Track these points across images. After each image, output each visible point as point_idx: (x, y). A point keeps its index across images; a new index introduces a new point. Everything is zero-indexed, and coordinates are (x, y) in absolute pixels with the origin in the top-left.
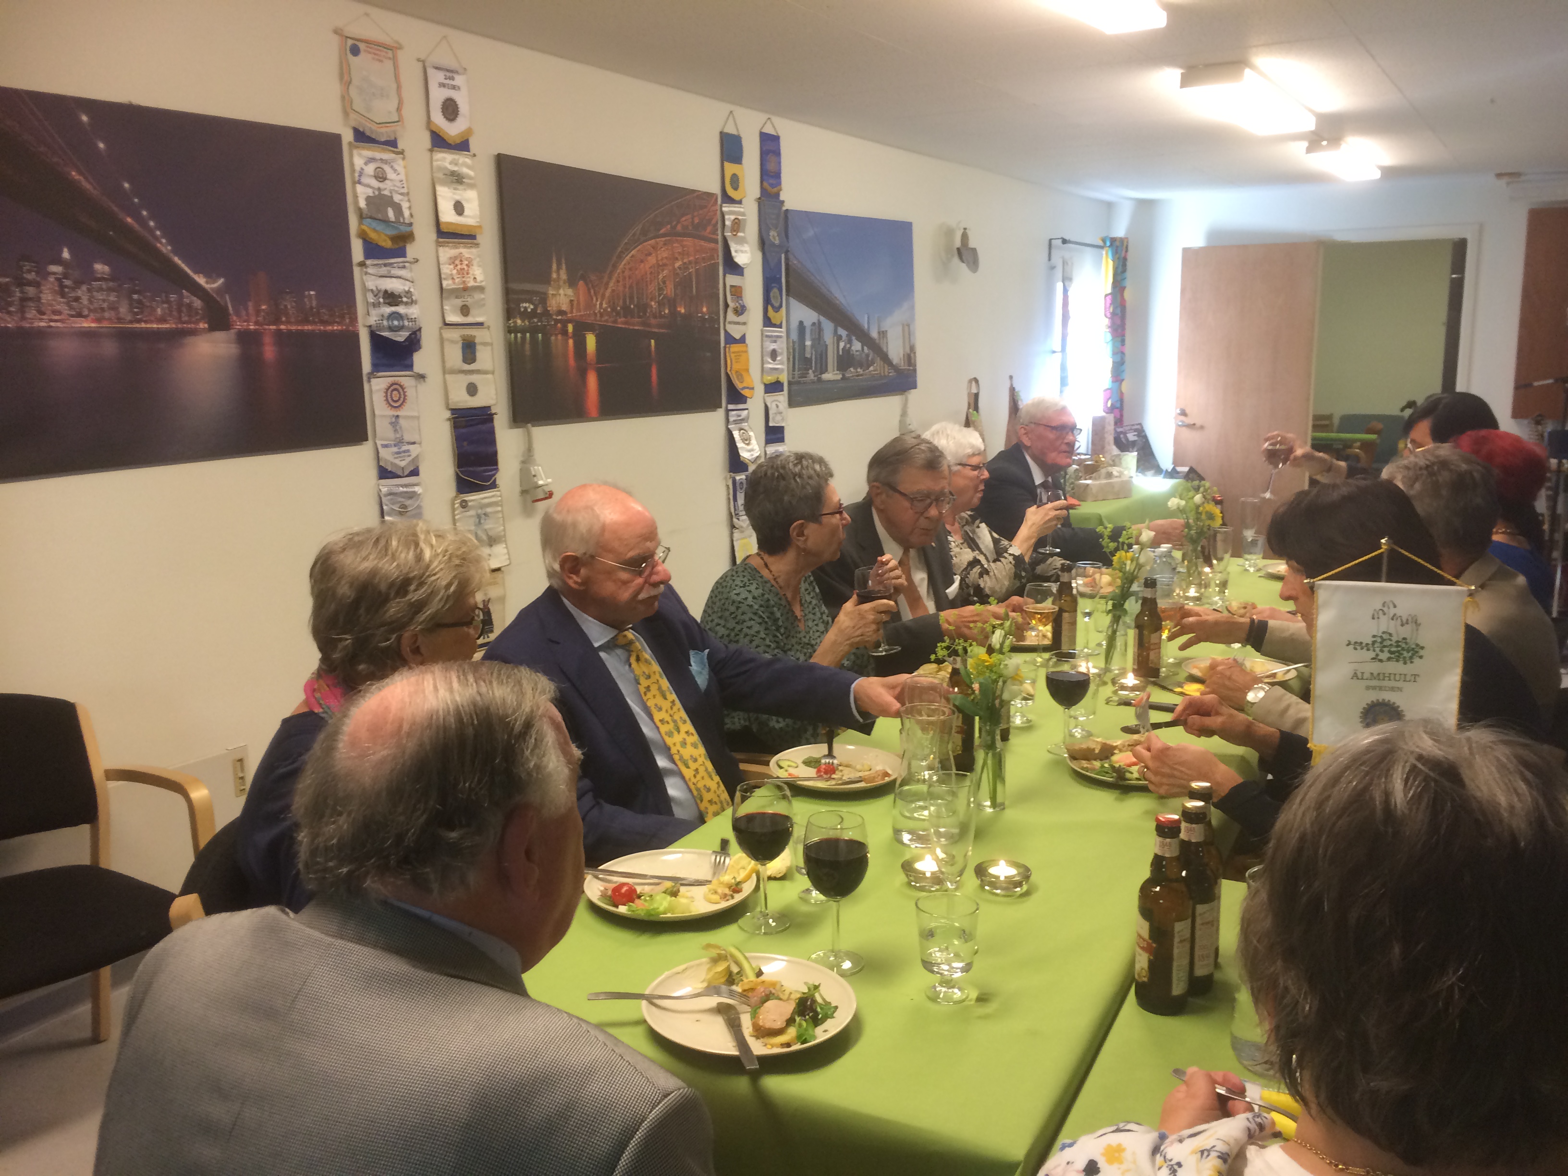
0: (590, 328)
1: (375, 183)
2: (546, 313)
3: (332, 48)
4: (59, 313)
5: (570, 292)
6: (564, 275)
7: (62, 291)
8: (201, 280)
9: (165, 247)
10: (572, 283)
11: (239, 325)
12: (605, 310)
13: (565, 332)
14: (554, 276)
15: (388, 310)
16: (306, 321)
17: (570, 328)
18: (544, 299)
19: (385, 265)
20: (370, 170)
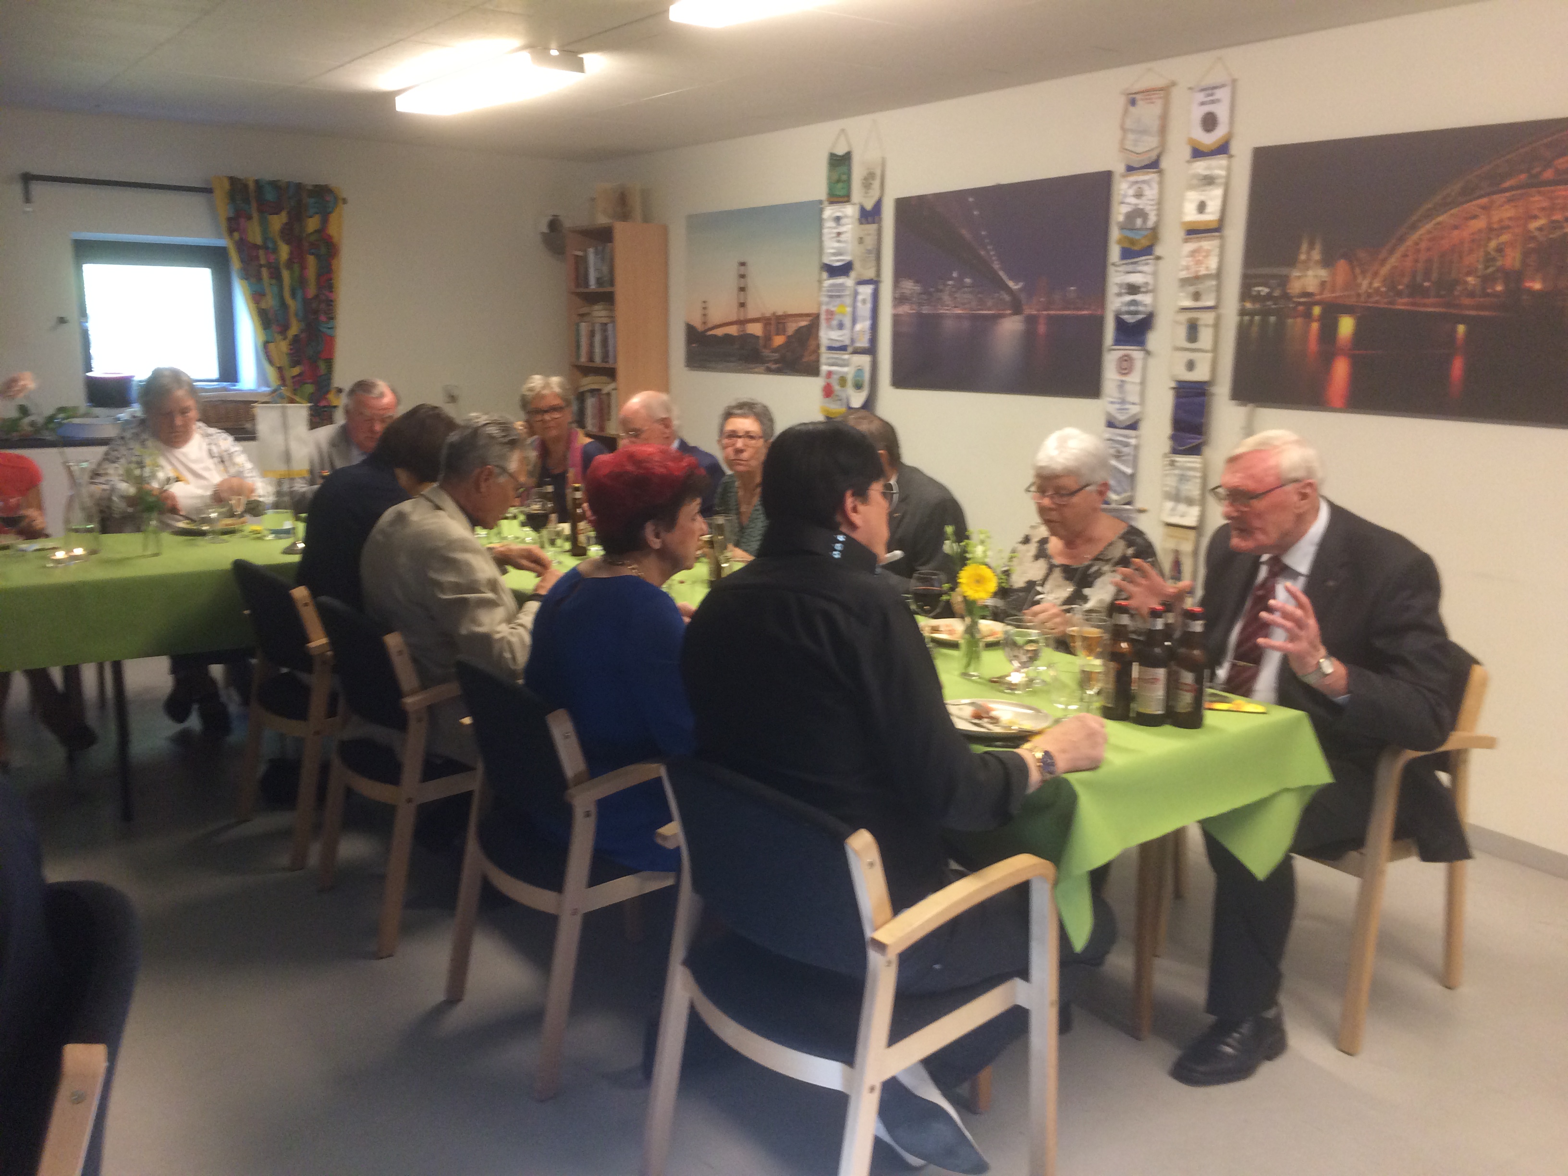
0: (1348, 310)
1: (1133, 200)
2: (1286, 296)
3: (1122, 101)
4: (948, 306)
5: (1323, 273)
6: (1316, 255)
7: (951, 294)
8: (1011, 284)
9: (996, 266)
10: (1327, 262)
11: (1028, 311)
12: (1377, 290)
13: (1308, 315)
14: (1303, 257)
15: (1129, 298)
16: (1065, 309)
17: (1317, 310)
18: (1284, 281)
19: (1132, 263)
20: (1131, 192)
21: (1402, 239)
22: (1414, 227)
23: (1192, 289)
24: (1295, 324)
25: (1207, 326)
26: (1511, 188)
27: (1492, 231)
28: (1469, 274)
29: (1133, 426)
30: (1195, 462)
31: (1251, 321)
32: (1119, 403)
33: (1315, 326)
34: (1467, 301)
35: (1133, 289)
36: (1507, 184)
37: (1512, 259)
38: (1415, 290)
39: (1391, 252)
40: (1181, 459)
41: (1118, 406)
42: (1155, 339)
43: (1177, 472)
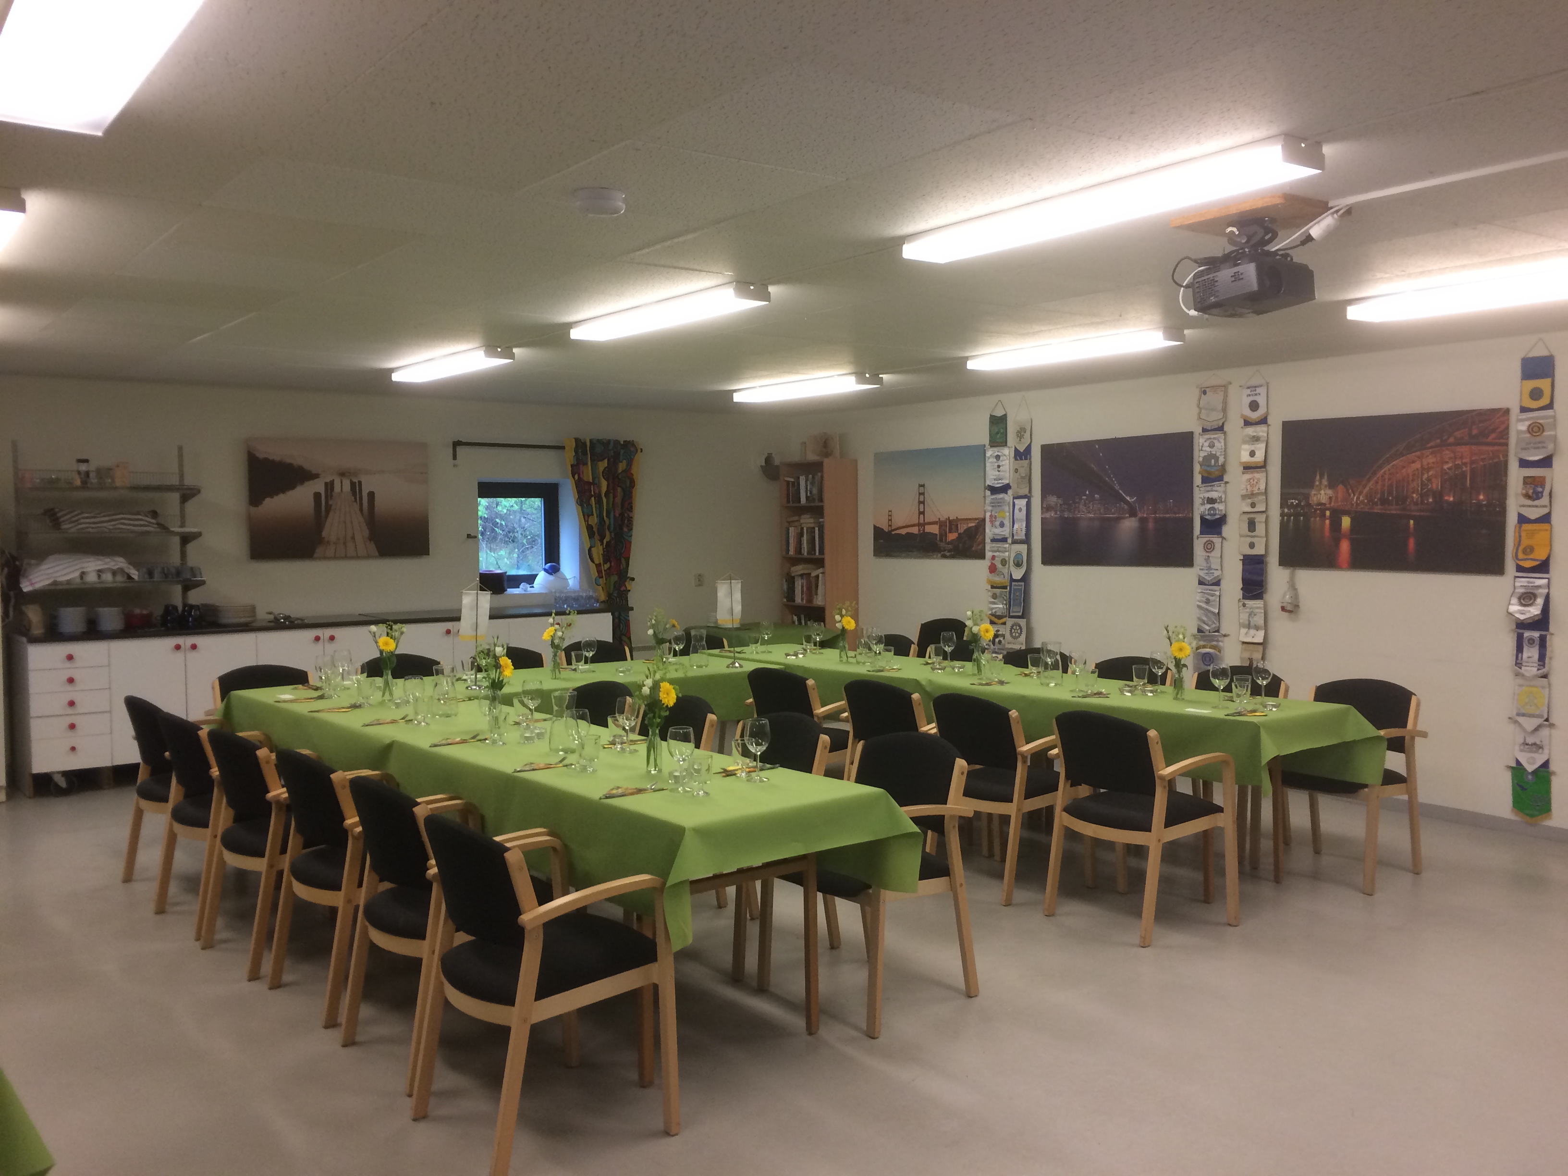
0: (1347, 513)
1: (1208, 449)
2: (1309, 505)
3: (1197, 392)
4: (1083, 512)
5: (1330, 492)
6: (1325, 482)
7: (1085, 505)
8: (1128, 498)
9: (1117, 487)
10: (1331, 486)
11: (1140, 515)
12: (1362, 502)
13: (1323, 516)
14: (1317, 483)
15: (1208, 506)
16: (1168, 513)
17: (1328, 513)
18: (1307, 497)
19: (1211, 486)
20: (1207, 444)
21: (1374, 473)
22: (1380, 467)
23: (1249, 501)
24: (1315, 521)
25: (1260, 522)
26: (1431, 447)
27: (1424, 469)
28: (1413, 493)
29: (1217, 583)
30: (1259, 604)
31: (1288, 520)
32: (1207, 570)
33: (1327, 522)
34: (1413, 507)
35: (1211, 501)
36: (1429, 445)
37: (1436, 485)
38: (1384, 501)
39: (1369, 480)
40: (1250, 603)
41: (1207, 572)
42: (1227, 530)
43: (1248, 610)
